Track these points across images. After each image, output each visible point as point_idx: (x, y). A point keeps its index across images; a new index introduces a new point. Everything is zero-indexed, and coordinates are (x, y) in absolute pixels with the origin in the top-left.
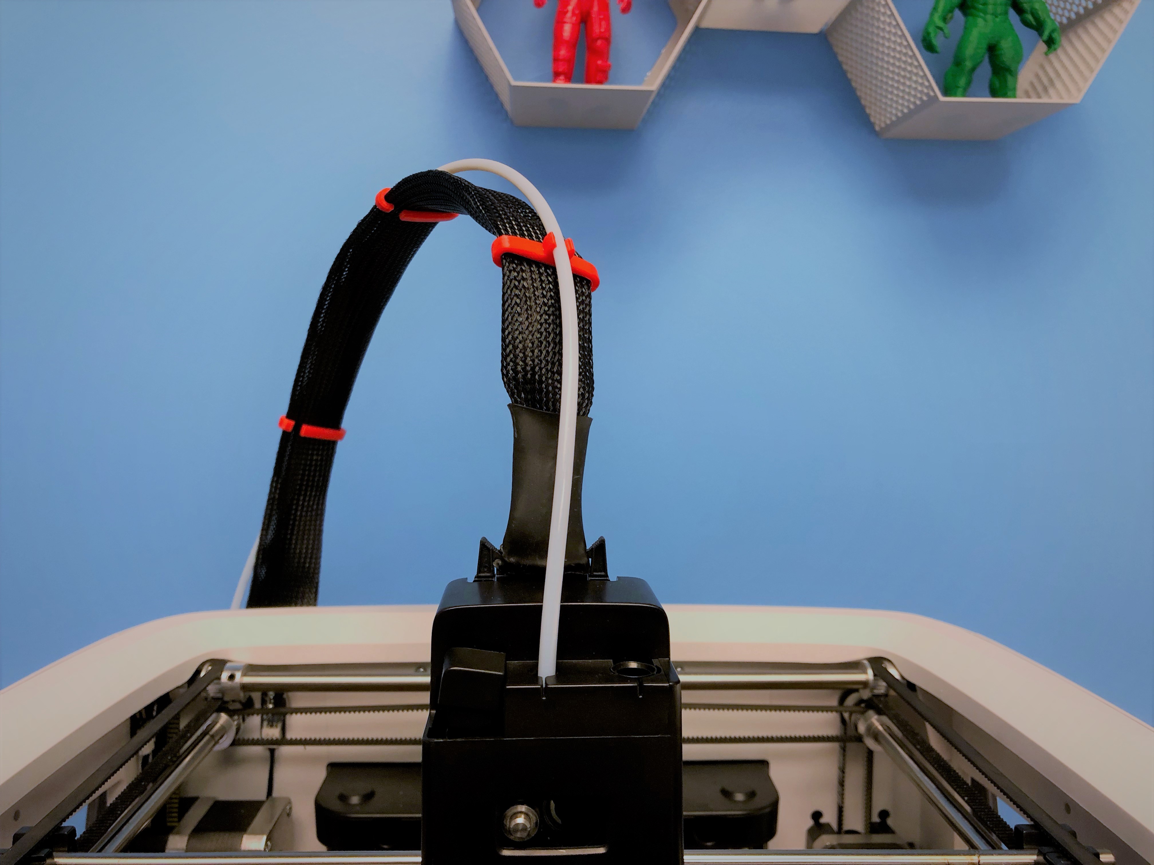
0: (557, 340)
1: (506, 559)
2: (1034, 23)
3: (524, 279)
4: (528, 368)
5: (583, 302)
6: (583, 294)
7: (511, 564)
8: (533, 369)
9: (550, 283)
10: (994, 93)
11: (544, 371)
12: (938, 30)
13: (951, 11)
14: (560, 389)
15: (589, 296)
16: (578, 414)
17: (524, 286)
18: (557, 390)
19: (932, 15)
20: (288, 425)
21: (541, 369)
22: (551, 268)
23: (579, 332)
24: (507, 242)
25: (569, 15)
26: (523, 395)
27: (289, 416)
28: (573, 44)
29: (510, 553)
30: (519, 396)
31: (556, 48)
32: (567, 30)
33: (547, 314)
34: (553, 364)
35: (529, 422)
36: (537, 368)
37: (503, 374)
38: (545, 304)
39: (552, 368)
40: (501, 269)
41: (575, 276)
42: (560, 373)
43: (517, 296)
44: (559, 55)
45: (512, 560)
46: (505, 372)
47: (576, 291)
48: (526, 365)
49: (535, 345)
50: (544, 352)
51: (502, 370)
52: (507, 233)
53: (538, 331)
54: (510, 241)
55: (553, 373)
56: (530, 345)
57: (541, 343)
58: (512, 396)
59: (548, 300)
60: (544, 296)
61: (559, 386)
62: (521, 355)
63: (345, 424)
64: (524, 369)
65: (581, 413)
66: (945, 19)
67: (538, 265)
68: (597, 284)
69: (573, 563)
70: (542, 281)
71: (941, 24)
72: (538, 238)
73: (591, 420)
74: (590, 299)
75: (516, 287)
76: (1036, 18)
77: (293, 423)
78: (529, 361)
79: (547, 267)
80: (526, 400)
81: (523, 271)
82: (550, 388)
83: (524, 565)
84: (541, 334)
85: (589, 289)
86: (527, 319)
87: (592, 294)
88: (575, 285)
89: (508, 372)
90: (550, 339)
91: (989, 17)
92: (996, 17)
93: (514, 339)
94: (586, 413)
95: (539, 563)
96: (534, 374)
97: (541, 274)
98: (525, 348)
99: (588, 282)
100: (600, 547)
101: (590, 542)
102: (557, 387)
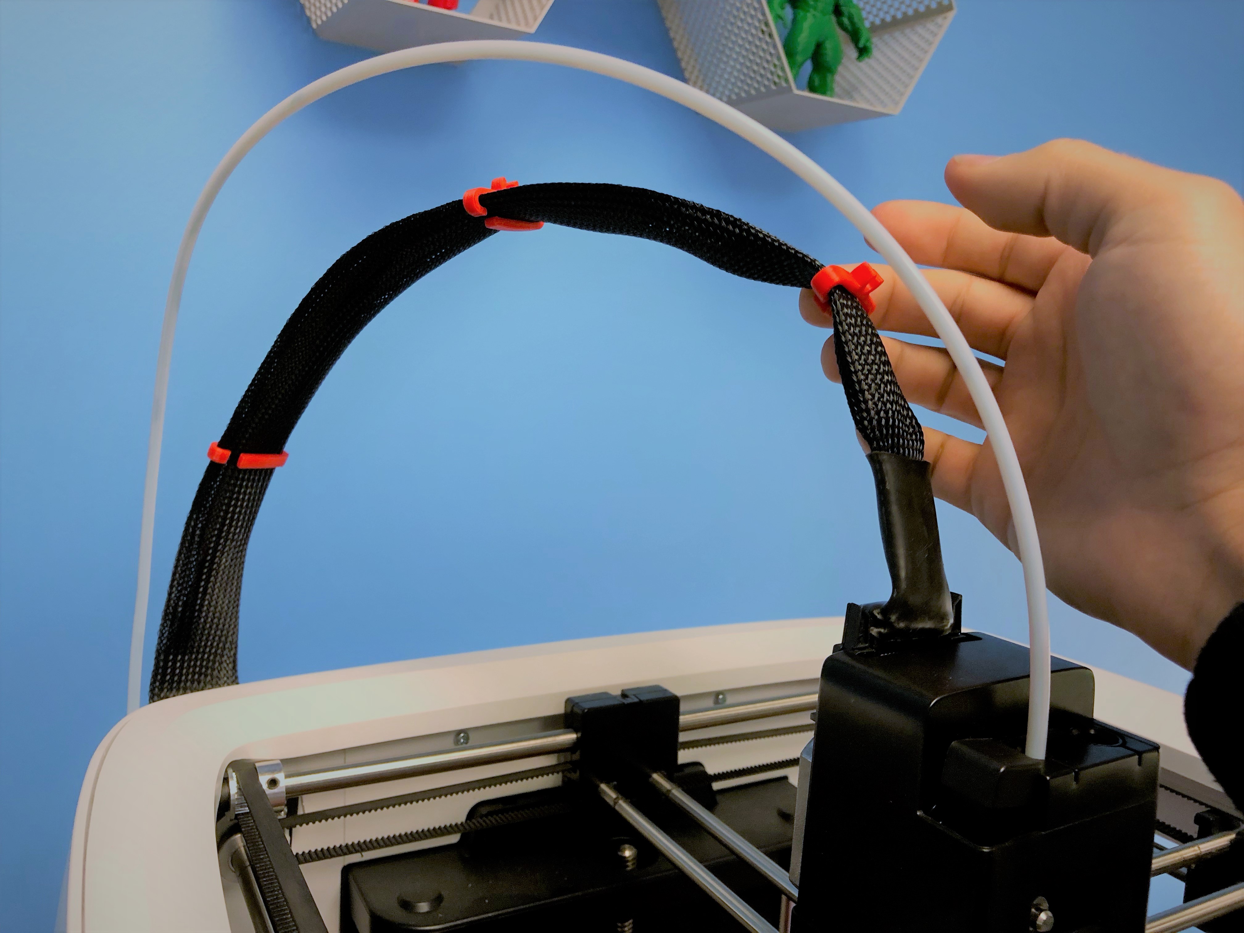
10: (812, 88)
20: (222, 457)
27: (223, 444)
63: (288, 447)
76: (853, 22)
77: (228, 453)
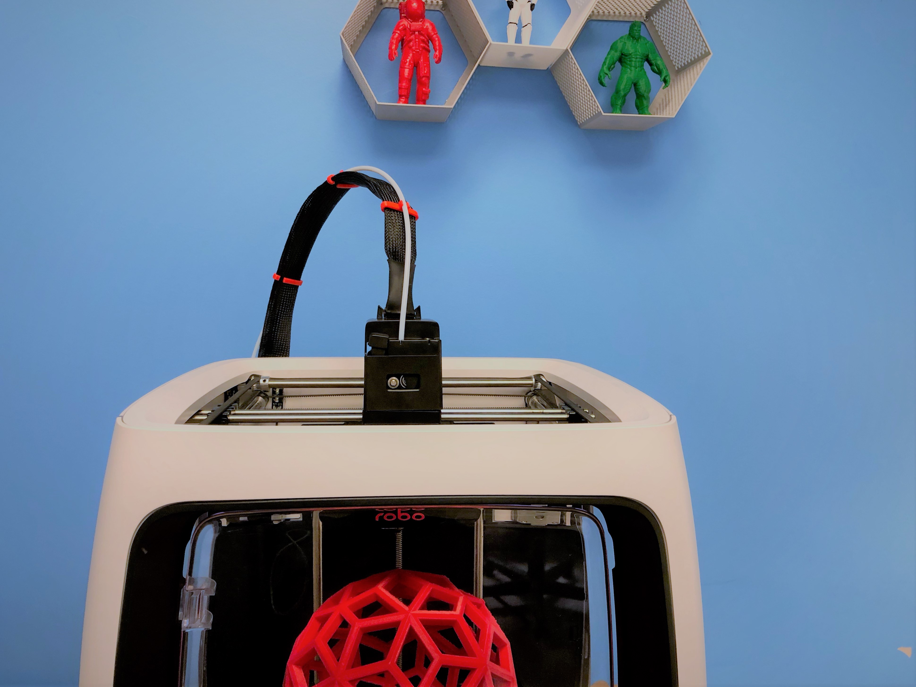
0: (404, 238)
1: (387, 311)
2: (657, 71)
3: (392, 216)
4: (394, 247)
5: (412, 225)
6: (412, 221)
7: (388, 313)
8: (396, 248)
9: (401, 218)
11: (399, 248)
12: (605, 75)
13: (614, 63)
14: (405, 255)
15: (415, 222)
16: (411, 263)
17: (392, 219)
18: (404, 255)
19: (603, 66)
20: (277, 278)
21: (398, 248)
22: (401, 212)
23: (411, 235)
24: (386, 203)
25: (407, 64)
26: (392, 257)
27: (278, 273)
28: (410, 80)
29: (388, 309)
30: (391, 257)
31: (400, 82)
32: (407, 71)
33: (400, 229)
34: (402, 246)
35: (395, 266)
36: (397, 247)
37: (385, 249)
38: (399, 225)
39: (402, 247)
40: (384, 213)
41: (410, 215)
42: (405, 249)
43: (390, 222)
44: (402, 86)
45: (389, 311)
46: (386, 248)
47: (410, 221)
48: (393, 246)
49: (396, 240)
50: (399, 242)
51: (385, 248)
52: (386, 200)
53: (397, 234)
54: (387, 203)
55: (402, 249)
56: (395, 239)
57: (398, 239)
58: (388, 257)
59: (400, 224)
60: (399, 222)
61: (404, 253)
62: (391, 243)
64: (393, 248)
65: (412, 263)
66: (610, 69)
67: (397, 211)
68: (418, 218)
69: (409, 313)
70: (398, 217)
71: (607, 72)
72: (396, 201)
73: (415, 265)
74: (415, 223)
75: (389, 219)
76: (659, 69)
77: (280, 277)
78: (394, 245)
79: (400, 212)
80: (393, 258)
81: (391, 213)
82: (401, 254)
83: (393, 313)
84: (398, 235)
85: (415, 220)
86: (393, 230)
87: (416, 222)
88: (410, 218)
89: (387, 248)
90: (401, 238)
91: (633, 68)
92: (636, 68)
93: (389, 237)
94: (414, 262)
95: (398, 312)
96: (396, 250)
97: (398, 215)
98: (393, 241)
99: (415, 218)
100: (419, 308)
101: (415, 307)
102: (404, 254)
